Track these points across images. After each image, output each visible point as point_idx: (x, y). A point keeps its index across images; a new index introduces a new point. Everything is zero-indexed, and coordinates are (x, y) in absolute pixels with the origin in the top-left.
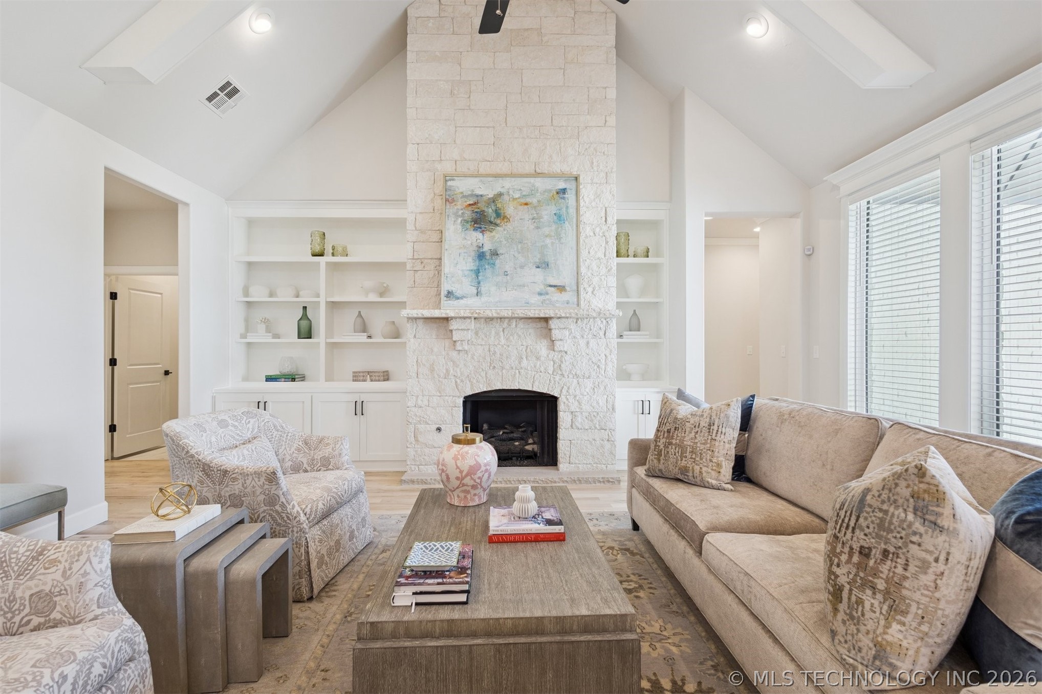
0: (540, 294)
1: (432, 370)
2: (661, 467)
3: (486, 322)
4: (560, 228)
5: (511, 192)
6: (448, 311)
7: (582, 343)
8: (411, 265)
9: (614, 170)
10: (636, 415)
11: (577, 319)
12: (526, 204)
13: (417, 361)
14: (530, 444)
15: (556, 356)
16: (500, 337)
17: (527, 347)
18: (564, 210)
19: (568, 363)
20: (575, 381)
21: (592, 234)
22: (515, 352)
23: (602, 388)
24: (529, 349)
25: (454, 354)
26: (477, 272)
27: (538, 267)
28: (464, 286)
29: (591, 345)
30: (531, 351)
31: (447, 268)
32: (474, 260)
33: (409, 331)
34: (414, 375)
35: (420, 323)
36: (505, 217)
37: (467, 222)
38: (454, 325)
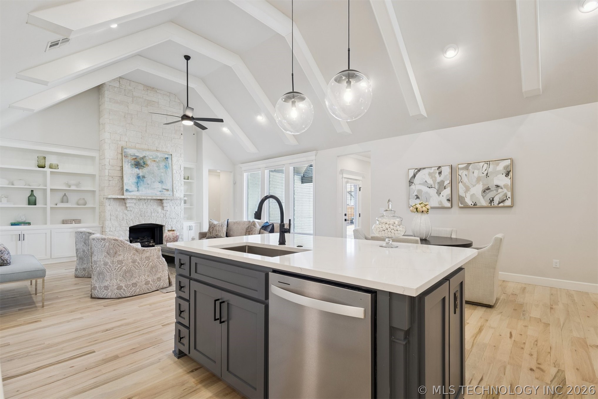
0: (160, 192)
1: (117, 217)
2: (211, 235)
3: (139, 200)
4: (166, 171)
5: (149, 156)
6: (128, 196)
7: (173, 207)
8: (108, 178)
9: (183, 153)
10: (188, 231)
11: (171, 200)
12: (155, 161)
13: (110, 215)
14: (152, 243)
15: (164, 212)
16: (144, 206)
17: (154, 209)
18: (168, 164)
19: (168, 214)
20: (170, 220)
21: (176, 173)
22: (150, 211)
23: (179, 222)
24: (154, 210)
25: (126, 211)
26: (137, 183)
27: (159, 183)
28: (133, 188)
29: (176, 208)
30: (155, 211)
31: (125, 180)
32: (136, 179)
33: (107, 203)
34: (109, 219)
35: (112, 200)
36: (147, 165)
37: (133, 165)
38: (128, 201)
